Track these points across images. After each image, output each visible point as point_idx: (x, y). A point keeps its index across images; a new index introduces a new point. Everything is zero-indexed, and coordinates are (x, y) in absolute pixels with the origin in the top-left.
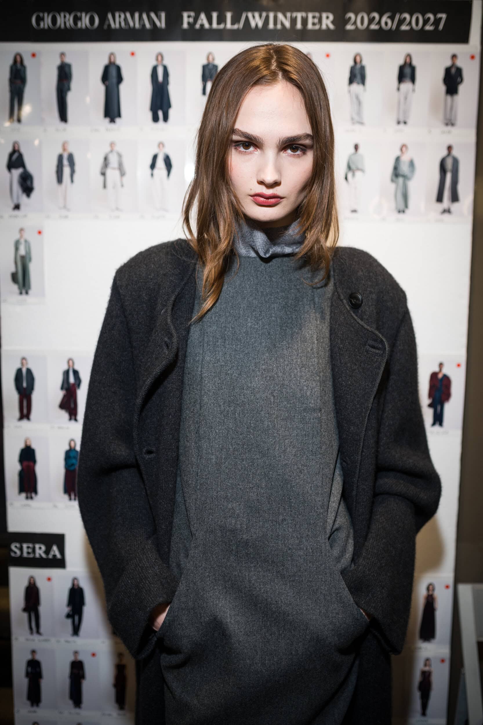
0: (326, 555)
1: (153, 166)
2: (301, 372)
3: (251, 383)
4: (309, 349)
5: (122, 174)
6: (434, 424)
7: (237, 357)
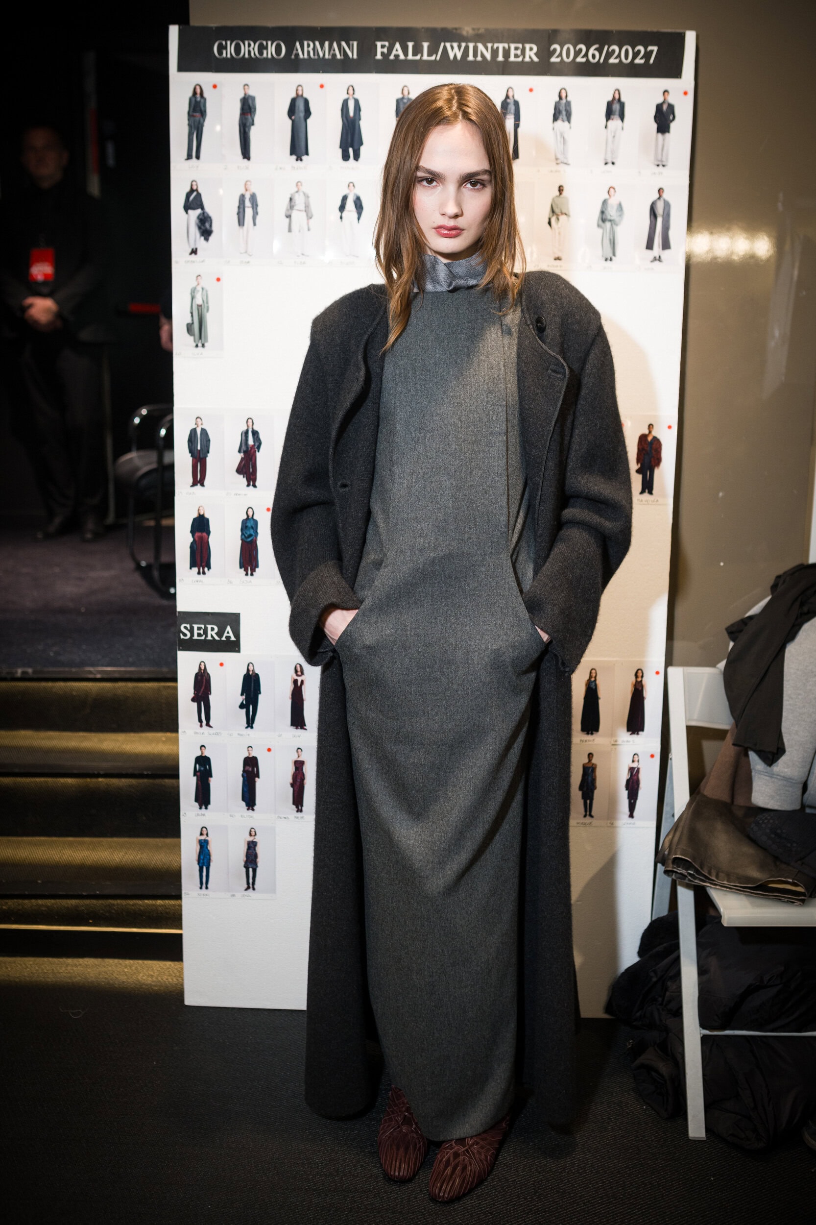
0: (506, 571)
1: (342, 208)
2: (487, 397)
3: (440, 409)
4: (496, 376)
5: (309, 217)
6: (642, 492)
7: (427, 386)
